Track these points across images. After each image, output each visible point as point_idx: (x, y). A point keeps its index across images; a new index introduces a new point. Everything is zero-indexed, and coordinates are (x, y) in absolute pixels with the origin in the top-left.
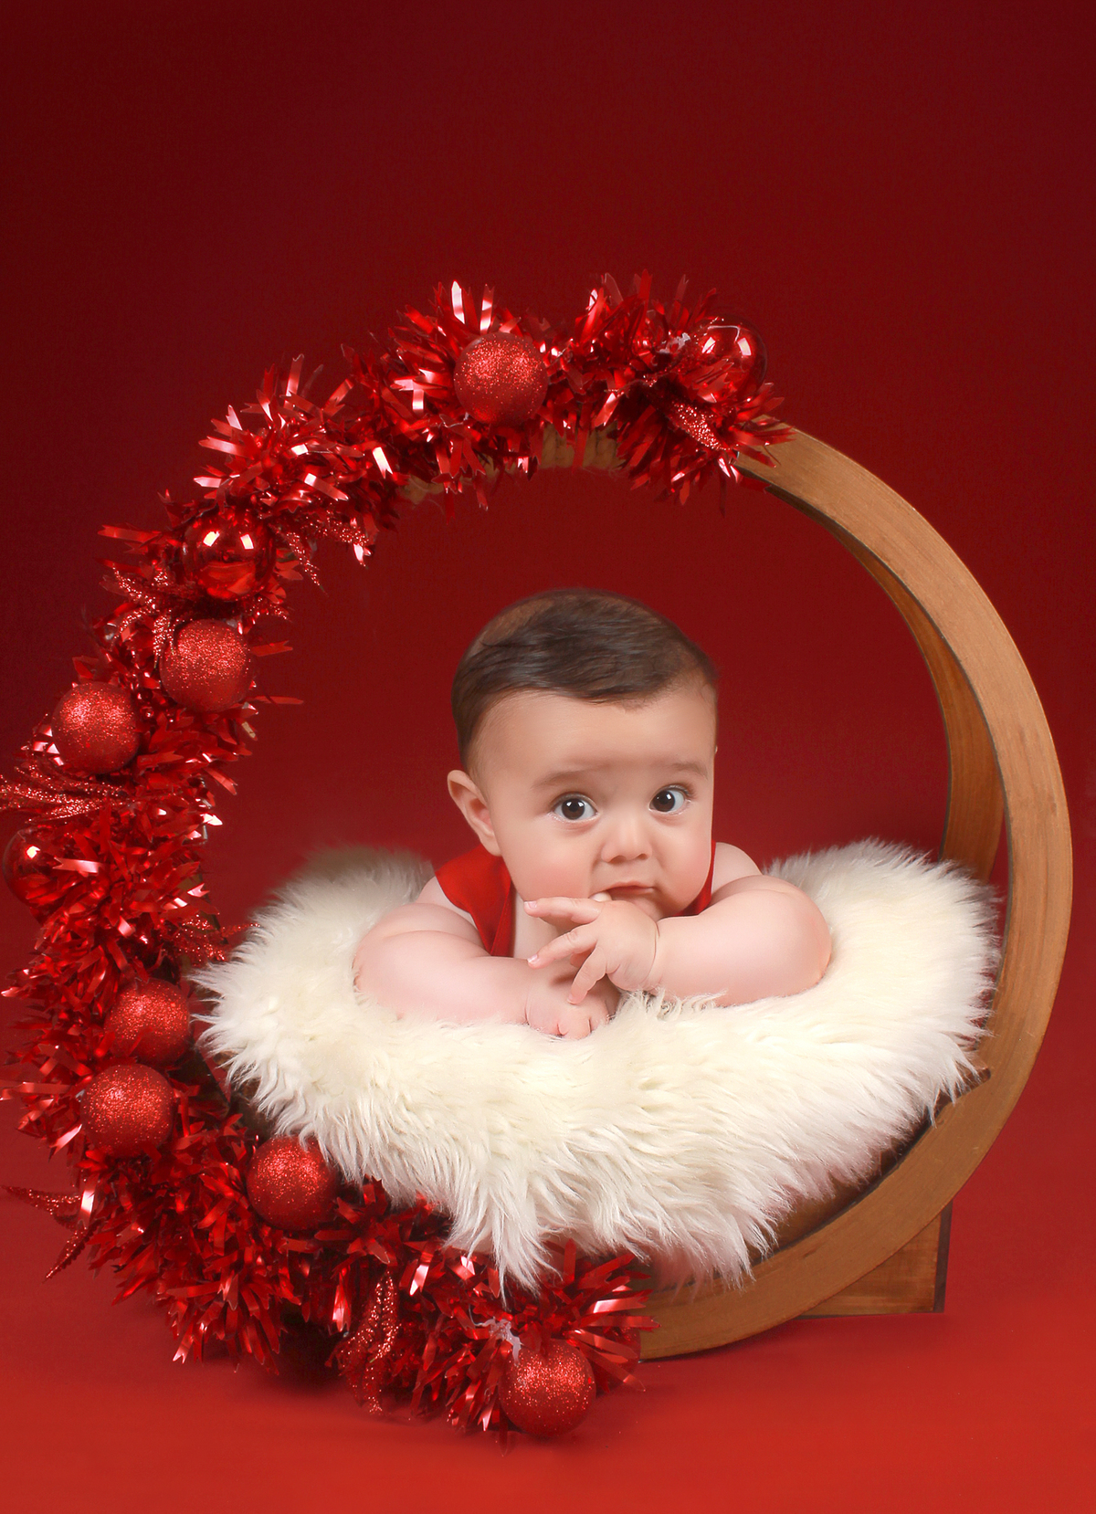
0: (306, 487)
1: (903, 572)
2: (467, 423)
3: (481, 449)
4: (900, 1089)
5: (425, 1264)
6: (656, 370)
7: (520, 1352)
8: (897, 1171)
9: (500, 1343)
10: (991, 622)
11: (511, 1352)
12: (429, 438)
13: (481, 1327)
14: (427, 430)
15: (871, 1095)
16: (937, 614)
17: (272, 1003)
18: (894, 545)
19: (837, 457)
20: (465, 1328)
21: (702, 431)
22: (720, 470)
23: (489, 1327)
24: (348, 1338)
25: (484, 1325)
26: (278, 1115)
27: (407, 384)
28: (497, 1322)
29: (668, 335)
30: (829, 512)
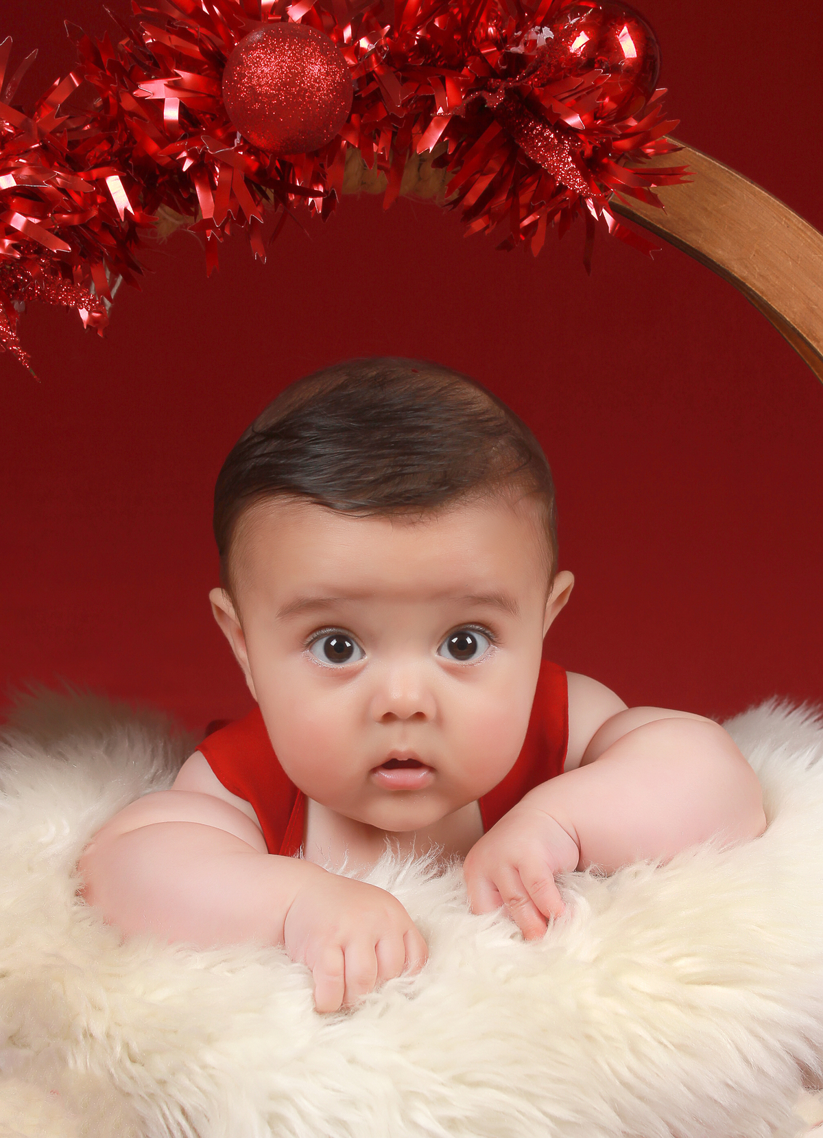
0: (11, 232)
2: (239, 148)
3: (256, 182)
4: (787, 1057)
6: (504, 75)
12: (187, 165)
14: (184, 154)
15: (747, 1061)
19: (754, 194)
21: (564, 169)
22: (589, 212)
27: (155, 89)
29: (523, 26)
30: (738, 270)
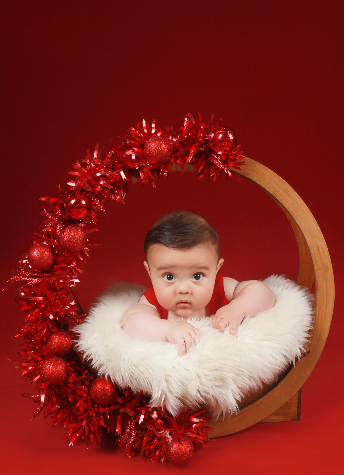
0: (100, 185)
1: (281, 200)
2: (148, 164)
3: (152, 171)
5: (143, 415)
6: (205, 144)
7: (171, 440)
8: (283, 380)
9: (166, 437)
10: (308, 214)
11: (169, 440)
12: (137, 168)
13: (160, 433)
14: (137, 166)
16: (292, 212)
17: (95, 335)
18: (279, 192)
19: (261, 166)
20: (155, 433)
21: (219, 163)
22: (225, 172)
23: (162, 433)
24: (121, 436)
25: (161, 432)
26: (98, 369)
27: (129, 152)
28: (165, 431)
29: (208, 134)
30: (259, 183)
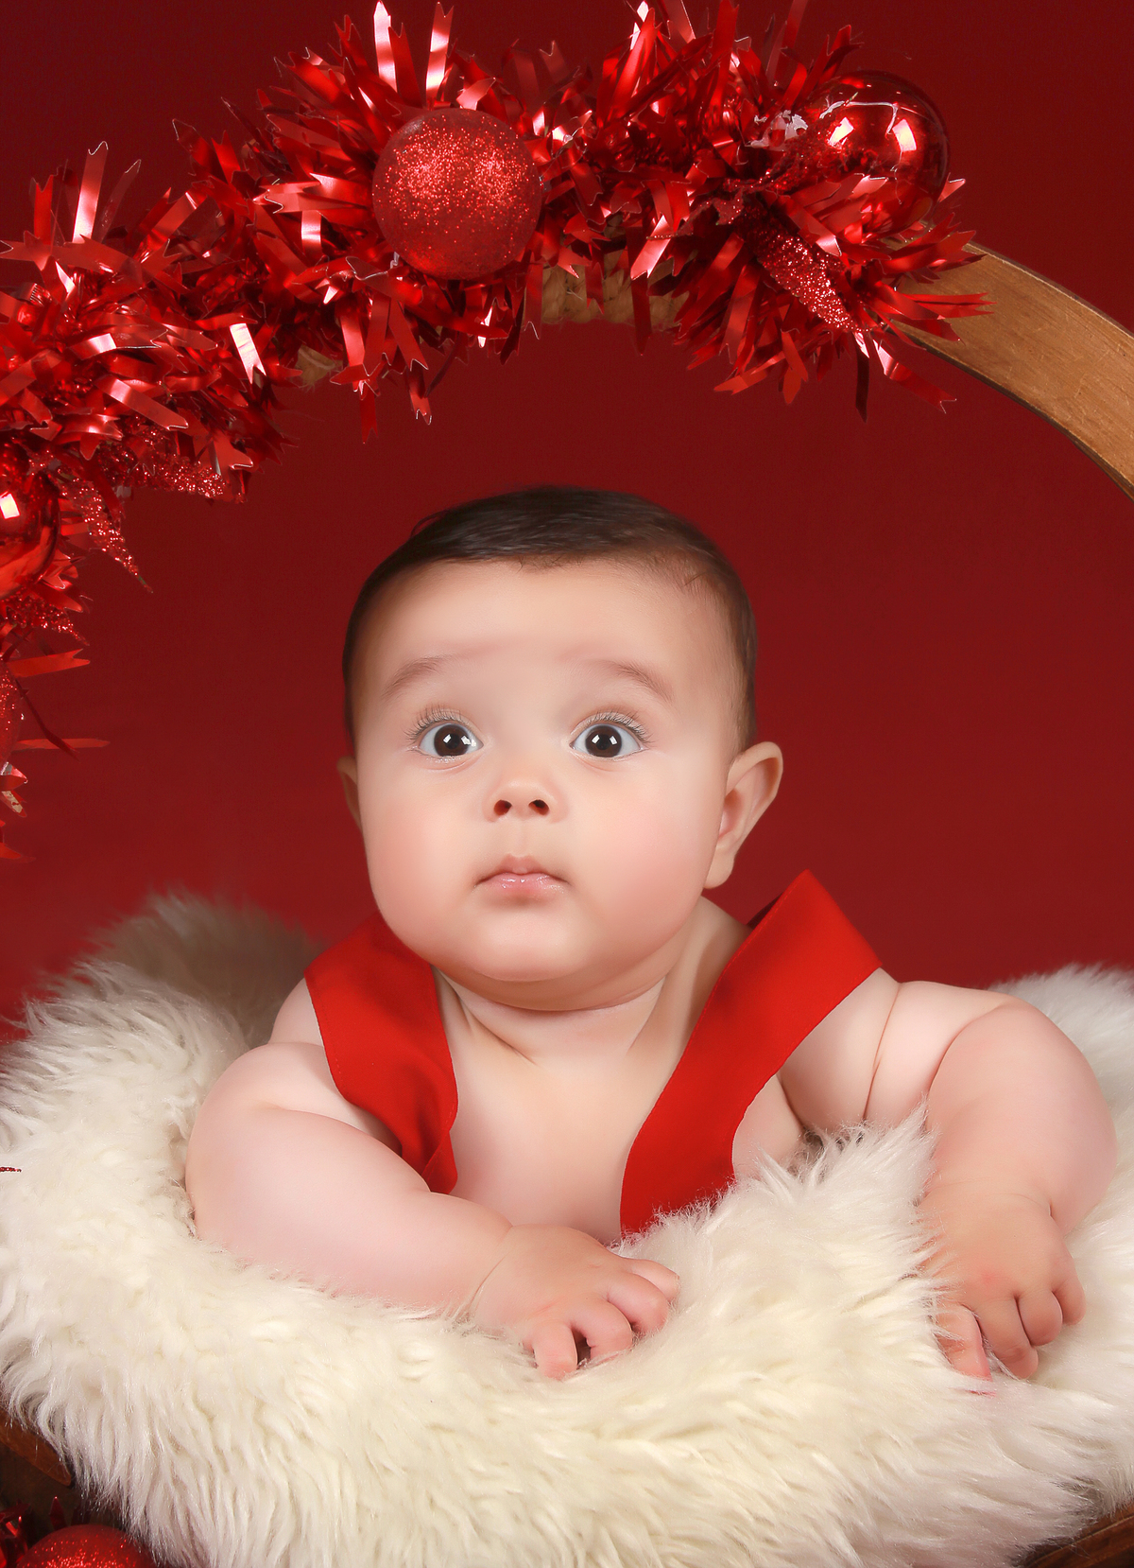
0: (111, 405)
2: (397, 273)
3: (421, 316)
6: (744, 175)
12: (330, 296)
14: (326, 282)
19: (1079, 312)
21: (820, 295)
22: (857, 346)
27: (287, 196)
29: (768, 109)
30: (1059, 414)
